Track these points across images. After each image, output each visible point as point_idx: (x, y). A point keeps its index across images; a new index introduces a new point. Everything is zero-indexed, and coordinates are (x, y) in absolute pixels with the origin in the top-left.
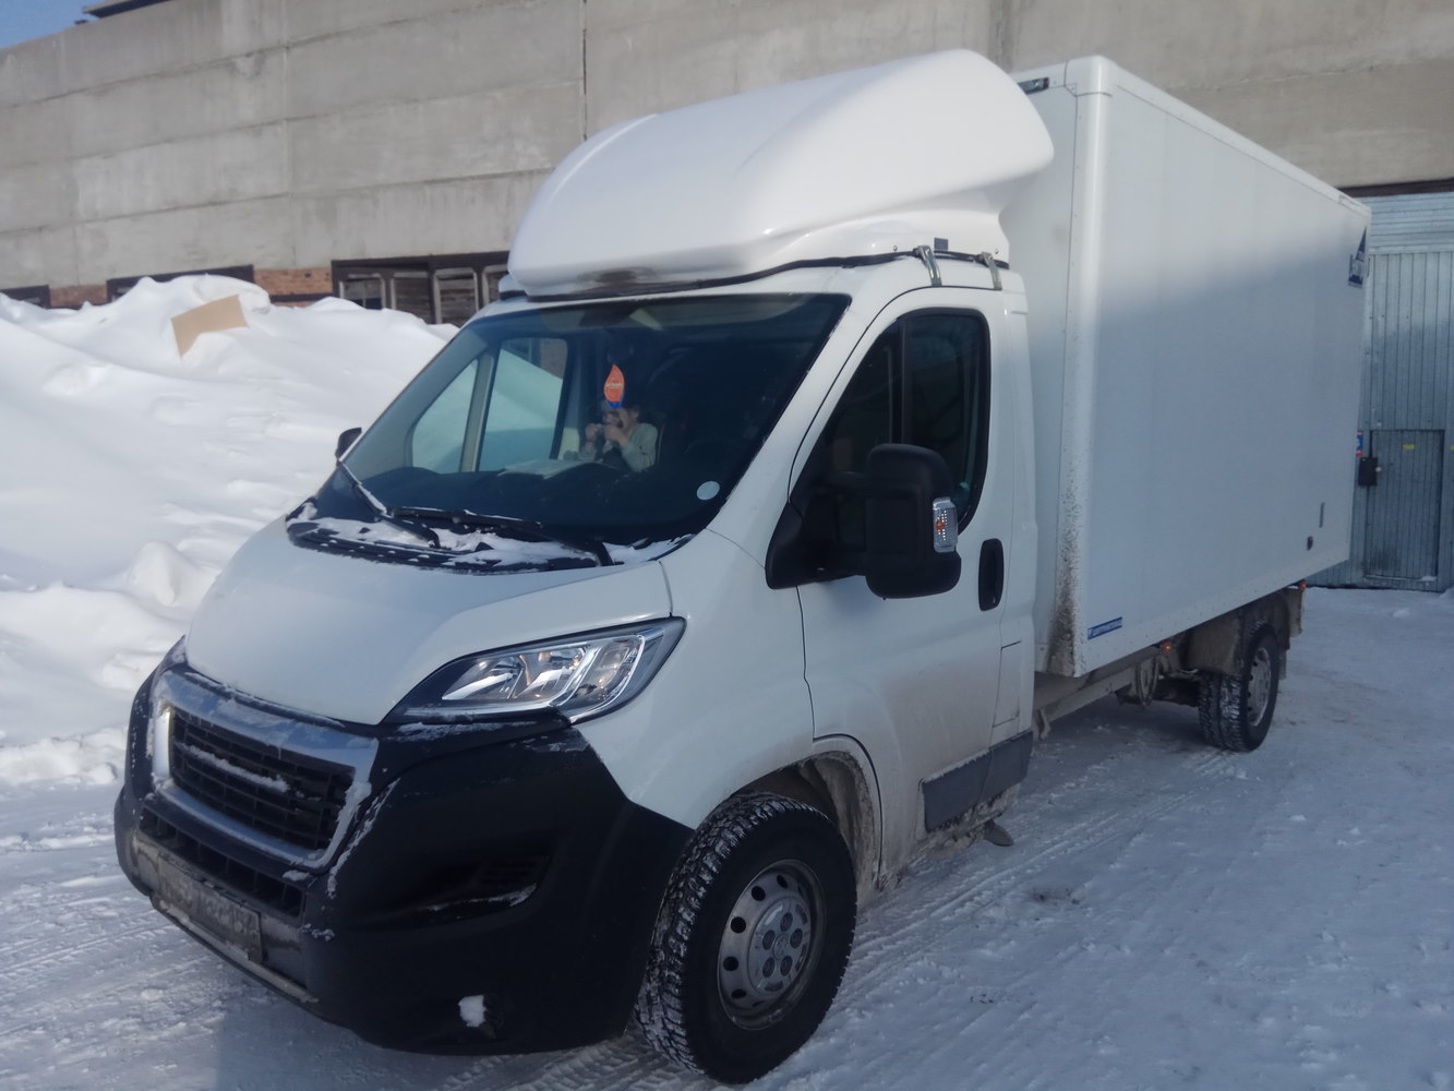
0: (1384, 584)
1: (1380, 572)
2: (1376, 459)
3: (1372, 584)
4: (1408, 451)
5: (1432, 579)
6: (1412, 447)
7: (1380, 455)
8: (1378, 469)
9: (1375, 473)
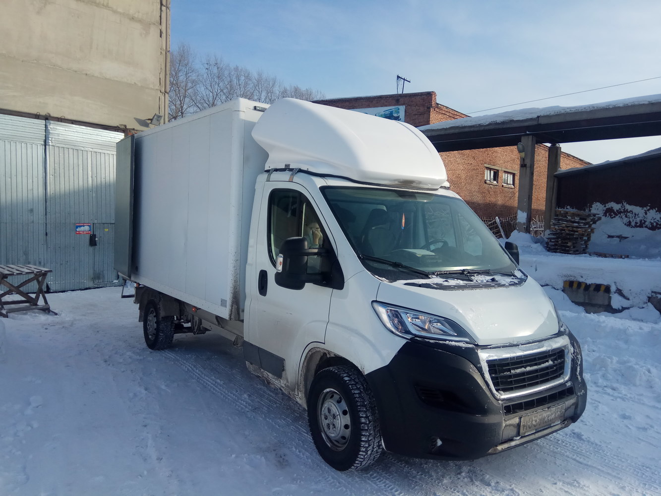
0: (101, 286)
1: (97, 281)
2: (95, 235)
3: (96, 286)
4: (106, 232)
5: (117, 281)
6: (107, 230)
7: (97, 233)
8: (97, 239)
9: (95, 241)
